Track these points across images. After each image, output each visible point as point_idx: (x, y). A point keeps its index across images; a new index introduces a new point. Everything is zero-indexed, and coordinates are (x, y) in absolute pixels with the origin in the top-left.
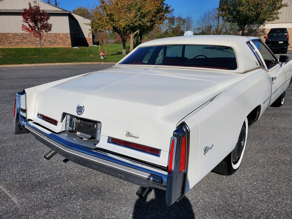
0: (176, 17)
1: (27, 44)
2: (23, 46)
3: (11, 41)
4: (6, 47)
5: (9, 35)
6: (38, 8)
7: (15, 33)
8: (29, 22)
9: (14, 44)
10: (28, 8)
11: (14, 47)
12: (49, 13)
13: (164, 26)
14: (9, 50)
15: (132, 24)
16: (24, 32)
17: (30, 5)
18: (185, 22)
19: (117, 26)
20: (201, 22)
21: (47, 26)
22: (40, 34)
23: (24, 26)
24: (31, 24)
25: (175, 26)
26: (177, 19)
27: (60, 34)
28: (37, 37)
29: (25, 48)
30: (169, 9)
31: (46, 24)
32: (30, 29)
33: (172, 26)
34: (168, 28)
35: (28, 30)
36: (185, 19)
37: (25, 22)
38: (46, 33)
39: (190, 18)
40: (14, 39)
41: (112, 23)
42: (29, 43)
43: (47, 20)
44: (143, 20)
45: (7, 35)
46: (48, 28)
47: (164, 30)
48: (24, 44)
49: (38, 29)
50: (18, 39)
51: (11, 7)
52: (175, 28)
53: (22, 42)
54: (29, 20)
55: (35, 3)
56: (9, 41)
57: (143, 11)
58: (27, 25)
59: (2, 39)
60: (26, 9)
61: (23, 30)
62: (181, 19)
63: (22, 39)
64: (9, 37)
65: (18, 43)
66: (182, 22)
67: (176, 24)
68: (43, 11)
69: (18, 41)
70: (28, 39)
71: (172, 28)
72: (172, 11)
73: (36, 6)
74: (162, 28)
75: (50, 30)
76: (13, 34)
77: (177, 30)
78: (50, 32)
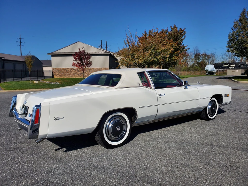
0: (201, 53)
1: (79, 76)
2: (76, 77)
3: (69, 74)
4: (66, 77)
5: (68, 69)
6: (84, 51)
7: (72, 68)
8: (77, 60)
9: (71, 75)
10: (77, 51)
11: (71, 77)
12: (90, 54)
13: (190, 61)
14: (67, 79)
15: (147, 60)
16: (73, 67)
17: (79, 49)
18: (210, 57)
19: (136, 62)
20: (224, 57)
21: (89, 63)
22: (84, 68)
23: (74, 63)
24: (79, 62)
25: (200, 61)
26: (202, 55)
27: (103, 69)
28: (81, 70)
29: (78, 78)
30: (186, 48)
31: (89, 61)
32: (78, 65)
33: (198, 61)
34: (194, 63)
35: (76, 66)
36: (210, 54)
37: (74, 60)
38: (88, 67)
39: (214, 54)
40: (71, 72)
41: (133, 60)
42: (81, 75)
43: (89, 59)
44: (156, 57)
45: (67, 69)
46: (90, 64)
47: (191, 64)
48: (77, 75)
49: (83, 65)
50: (74, 72)
51: (71, 51)
52: (201, 62)
53: (76, 74)
54: (77, 59)
55: (82, 48)
56: (68, 74)
57: (158, 51)
58: (76, 62)
59: (64, 72)
60: (76, 52)
61: (73, 66)
62: (206, 55)
63: (77, 72)
64: (69, 71)
65: (74, 75)
66: (207, 58)
67: (201, 59)
68: (88, 53)
69: (74, 73)
70: (80, 72)
71: (198, 62)
72: (188, 49)
73: (83, 50)
74: (189, 63)
75: (91, 65)
76: (71, 68)
77: (202, 64)
78: (90, 67)
